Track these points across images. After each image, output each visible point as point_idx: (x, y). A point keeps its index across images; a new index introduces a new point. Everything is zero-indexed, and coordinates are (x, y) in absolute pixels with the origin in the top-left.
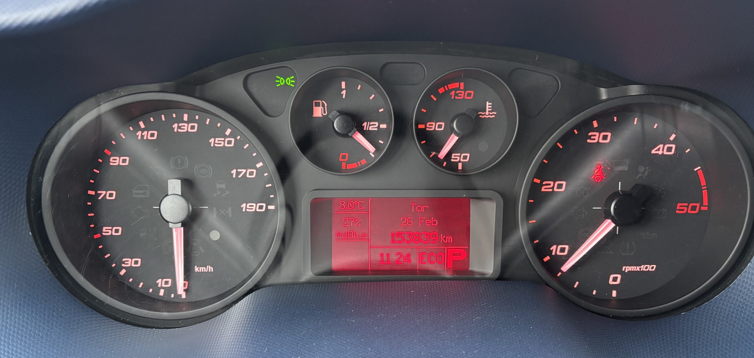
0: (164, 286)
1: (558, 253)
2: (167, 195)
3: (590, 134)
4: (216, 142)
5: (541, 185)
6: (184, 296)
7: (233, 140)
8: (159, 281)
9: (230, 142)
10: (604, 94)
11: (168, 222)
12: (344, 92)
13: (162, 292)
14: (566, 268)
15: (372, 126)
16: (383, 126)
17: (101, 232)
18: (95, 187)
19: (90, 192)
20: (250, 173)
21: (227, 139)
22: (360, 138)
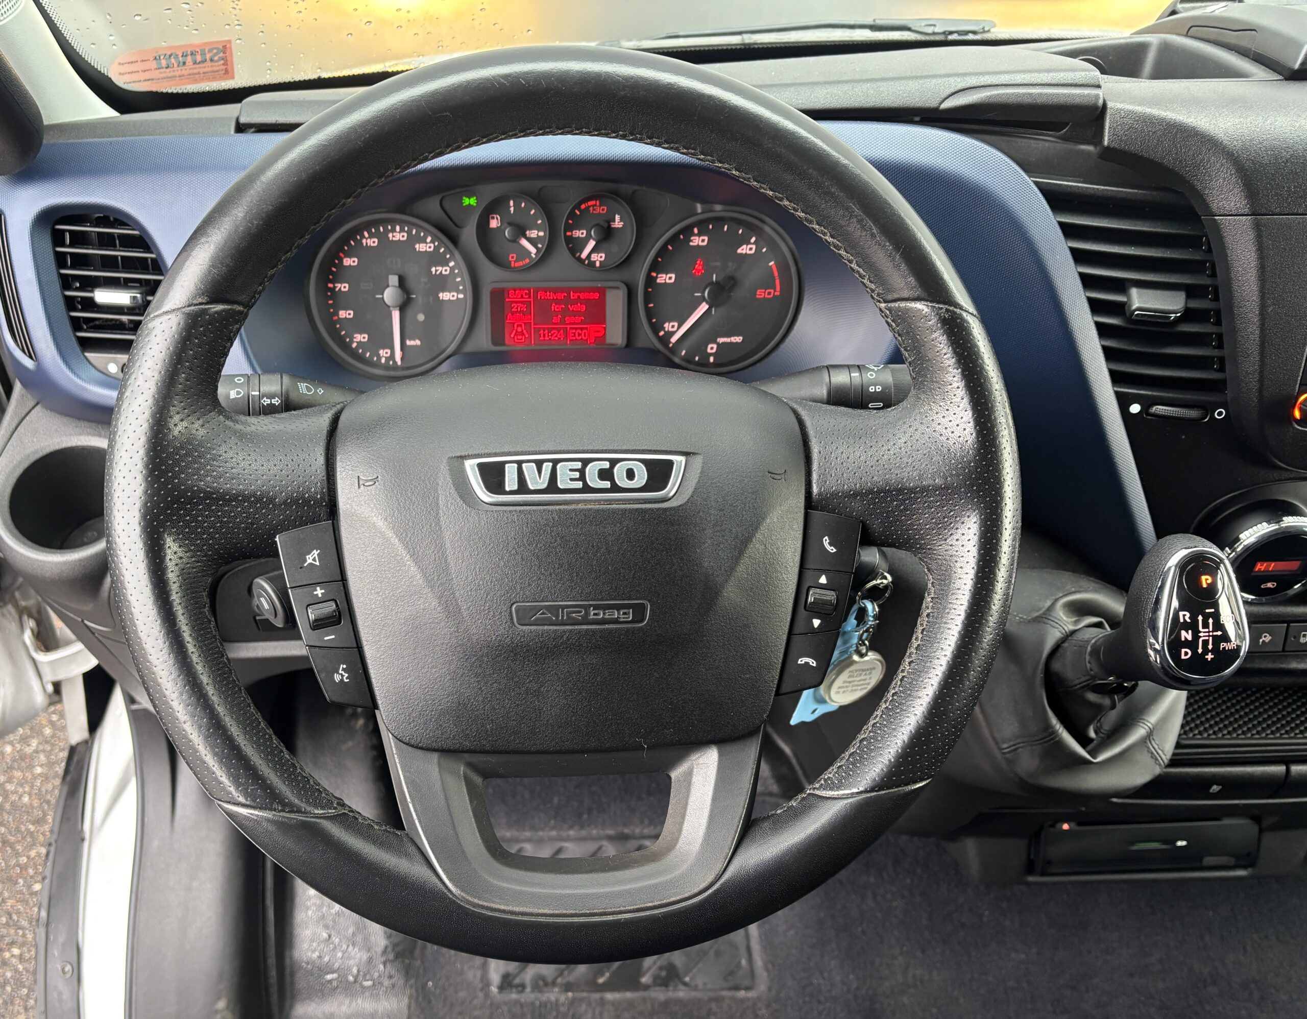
0: (385, 355)
1: (671, 329)
2: (388, 286)
3: (692, 238)
4: (421, 247)
5: (657, 277)
6: (399, 363)
7: (432, 245)
8: (381, 352)
9: (430, 247)
10: (699, 208)
11: (389, 307)
12: (512, 209)
13: (383, 360)
14: (674, 339)
15: (533, 234)
16: (541, 234)
17: (338, 315)
18: (333, 282)
19: (330, 285)
20: (445, 270)
21: (428, 245)
22: (524, 242)
